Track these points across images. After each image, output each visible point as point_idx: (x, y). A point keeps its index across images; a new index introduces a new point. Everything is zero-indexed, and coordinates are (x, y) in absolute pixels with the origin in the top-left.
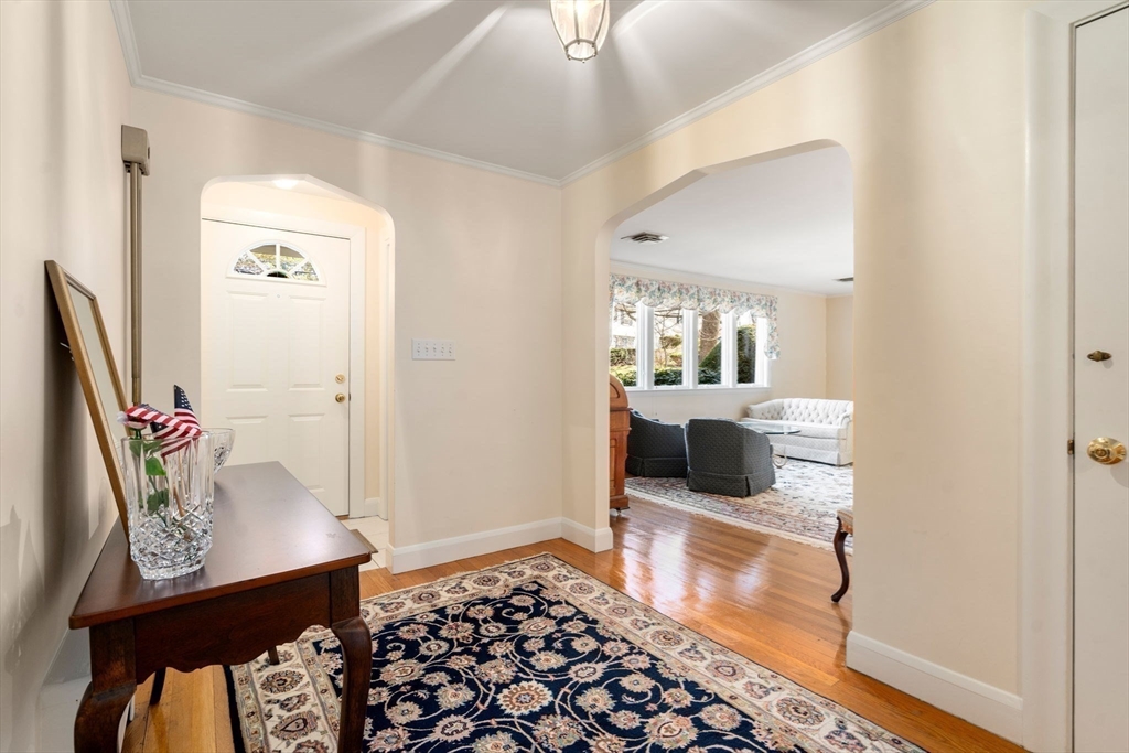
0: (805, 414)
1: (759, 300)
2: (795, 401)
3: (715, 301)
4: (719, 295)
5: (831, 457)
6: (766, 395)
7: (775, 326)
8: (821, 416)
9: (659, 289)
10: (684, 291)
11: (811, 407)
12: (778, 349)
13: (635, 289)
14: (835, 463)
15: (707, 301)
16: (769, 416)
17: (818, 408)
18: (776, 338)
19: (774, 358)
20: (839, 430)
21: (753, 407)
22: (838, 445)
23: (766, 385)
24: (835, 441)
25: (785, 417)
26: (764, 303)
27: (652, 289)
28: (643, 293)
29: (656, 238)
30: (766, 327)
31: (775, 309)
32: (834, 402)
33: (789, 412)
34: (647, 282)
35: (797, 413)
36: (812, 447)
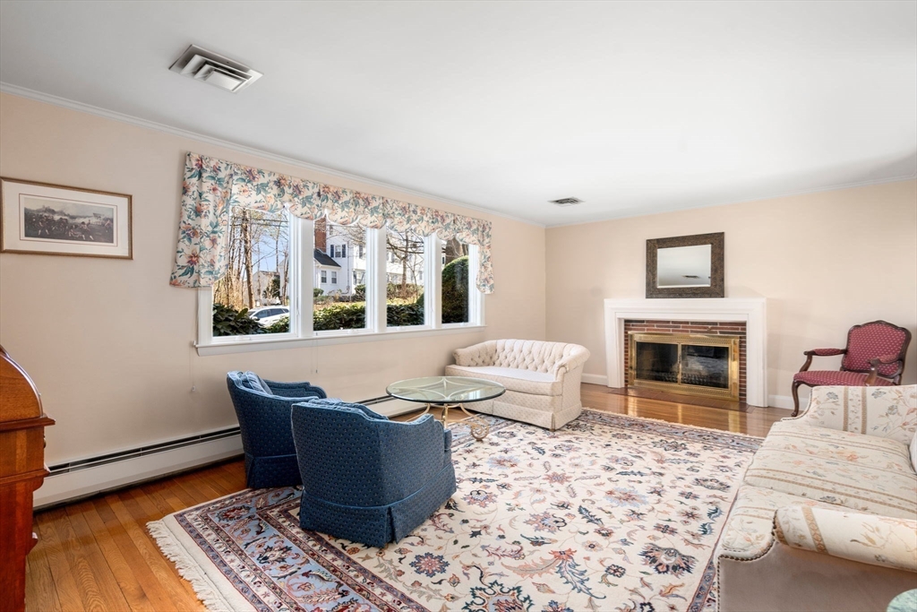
0: (519, 359)
1: (469, 223)
2: (509, 343)
3: (409, 220)
4: (415, 212)
5: (544, 419)
6: (481, 334)
7: (488, 254)
8: (537, 361)
9: (319, 195)
10: (361, 202)
11: (525, 351)
12: (492, 282)
13: (275, 190)
14: (549, 427)
15: (398, 219)
16: (480, 361)
17: (534, 350)
18: (490, 268)
19: (488, 292)
20: (553, 384)
21: (461, 351)
22: (552, 403)
23: (479, 324)
24: (548, 398)
25: (497, 363)
26: (474, 227)
27: (306, 193)
28: (287, 197)
29: (234, 71)
30: (479, 255)
31: (488, 236)
32: (551, 343)
33: (502, 357)
34: (296, 182)
35: (510, 358)
36: (523, 405)
